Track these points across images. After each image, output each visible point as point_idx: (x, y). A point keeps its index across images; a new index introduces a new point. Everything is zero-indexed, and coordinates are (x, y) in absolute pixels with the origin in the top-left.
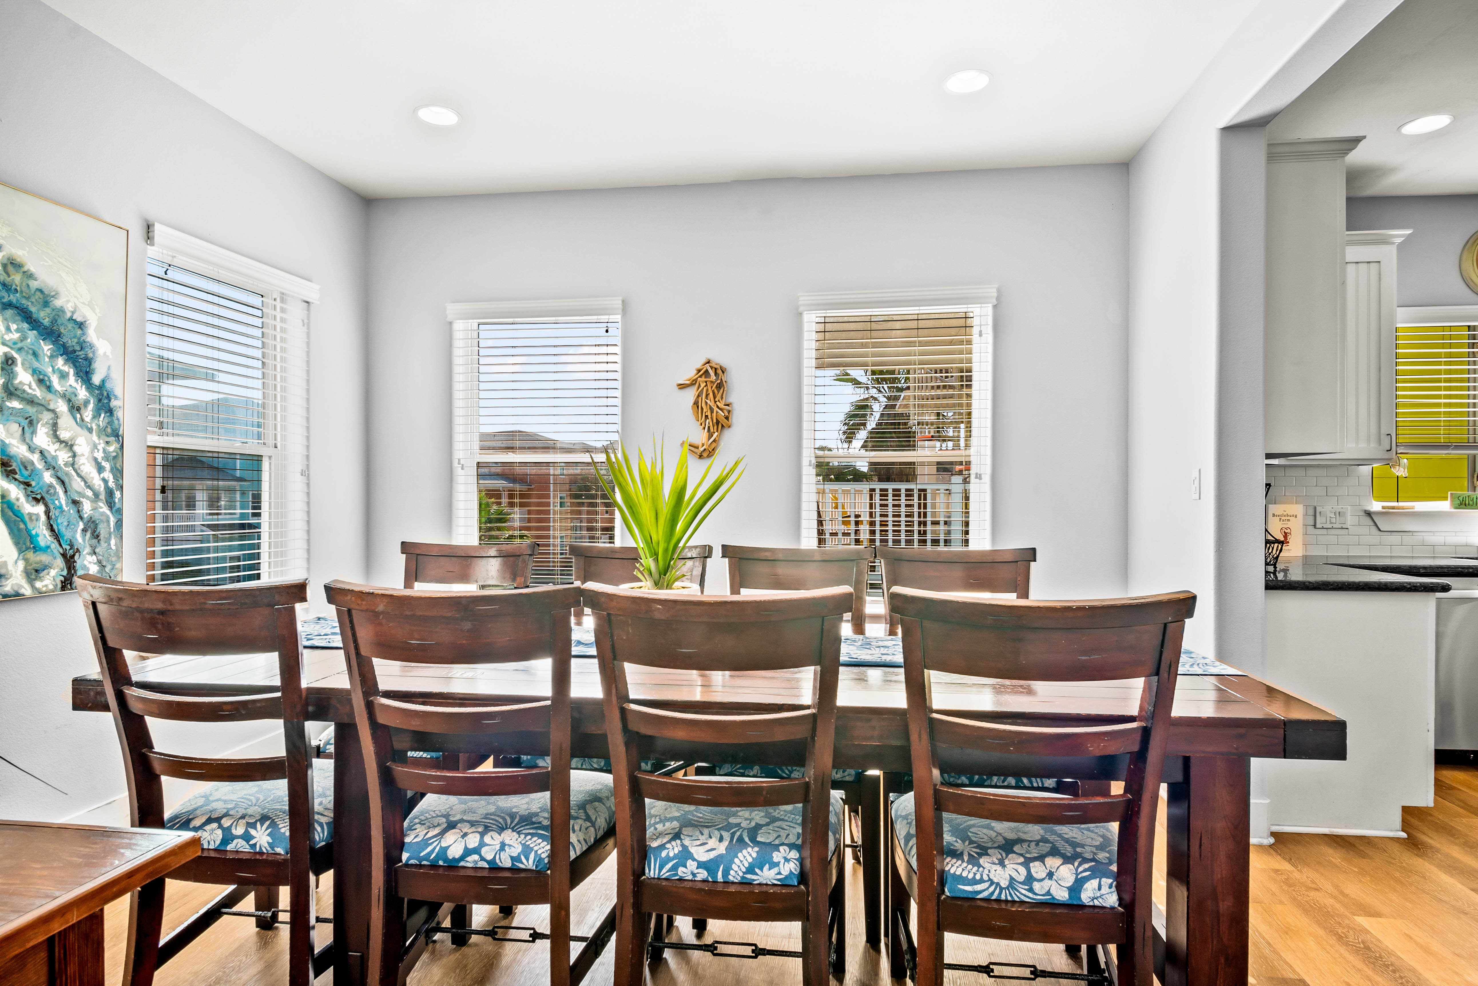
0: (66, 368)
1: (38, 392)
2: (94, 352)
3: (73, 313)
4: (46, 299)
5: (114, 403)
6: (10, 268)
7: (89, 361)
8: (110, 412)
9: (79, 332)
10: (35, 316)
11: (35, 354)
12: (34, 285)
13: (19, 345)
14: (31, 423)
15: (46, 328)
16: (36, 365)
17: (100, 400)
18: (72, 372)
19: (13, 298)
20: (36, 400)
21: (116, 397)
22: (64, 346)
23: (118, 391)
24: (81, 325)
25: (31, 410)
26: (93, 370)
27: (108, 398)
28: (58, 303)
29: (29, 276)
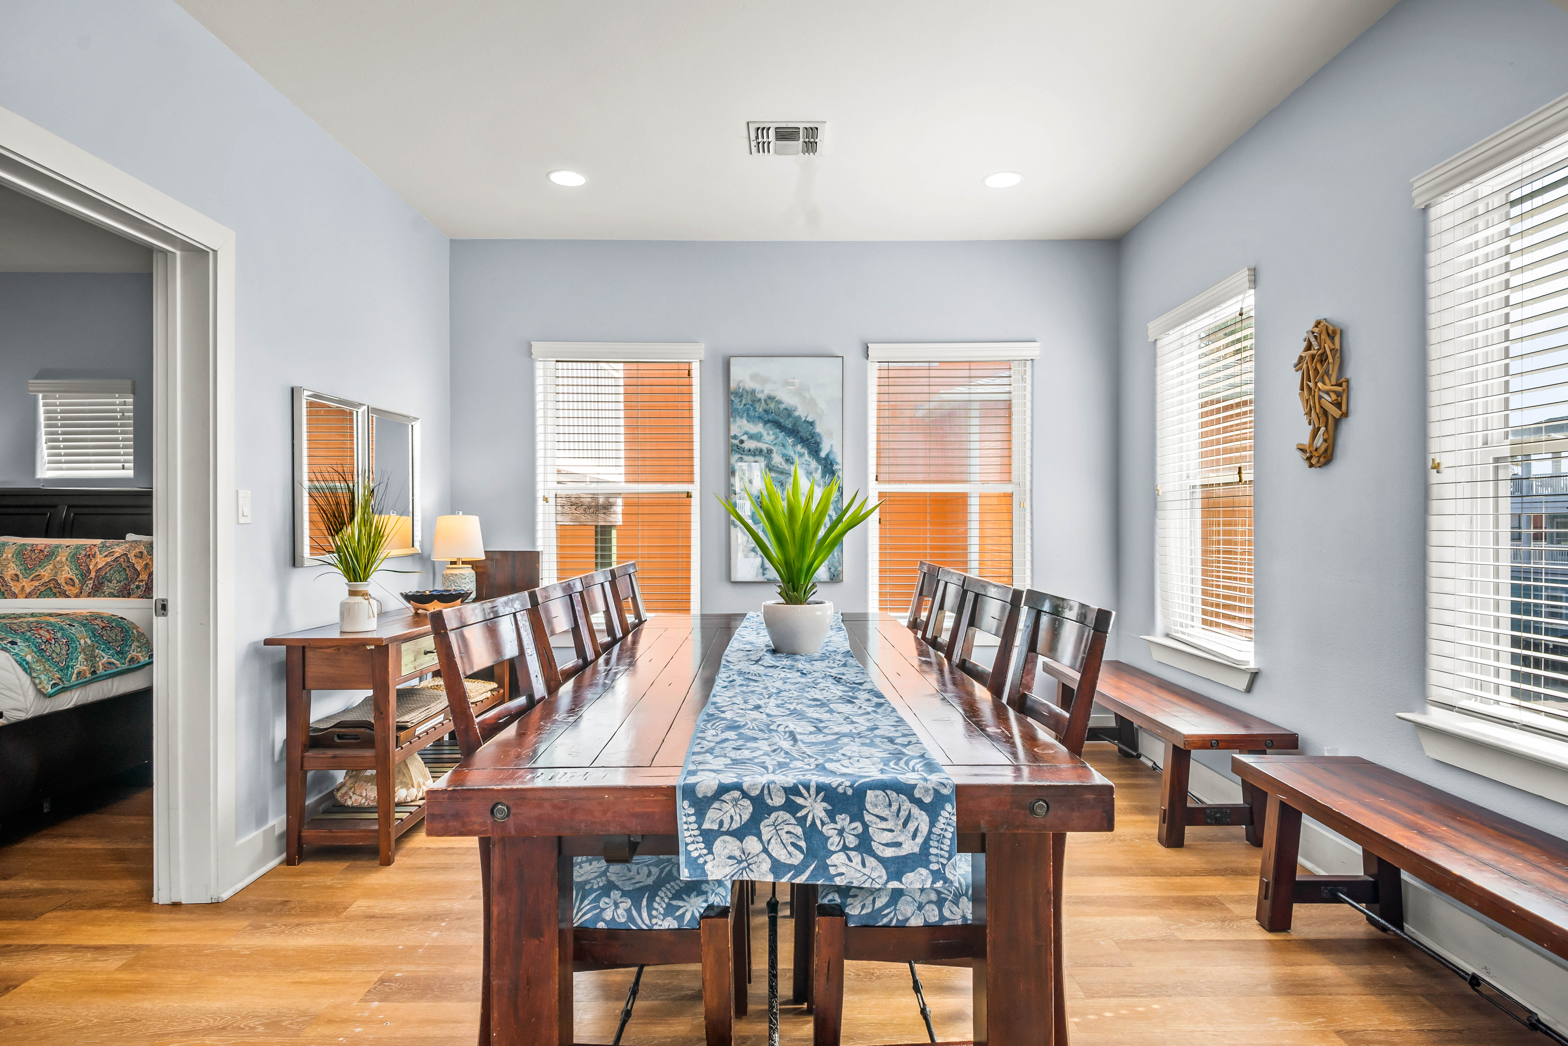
0: (803, 451)
1: (785, 466)
2: (821, 439)
3: (806, 417)
4: (789, 412)
5: (835, 467)
6: (769, 401)
7: (818, 444)
8: (833, 473)
9: (811, 428)
10: (783, 424)
11: (783, 445)
12: (782, 406)
13: (774, 442)
14: (782, 485)
15: (790, 430)
16: (784, 451)
17: (825, 467)
18: (806, 452)
19: (770, 417)
20: (785, 471)
21: (837, 464)
22: (801, 438)
23: (839, 459)
24: (812, 424)
25: (782, 477)
26: (821, 449)
27: (832, 464)
28: (797, 414)
29: (780, 402)
